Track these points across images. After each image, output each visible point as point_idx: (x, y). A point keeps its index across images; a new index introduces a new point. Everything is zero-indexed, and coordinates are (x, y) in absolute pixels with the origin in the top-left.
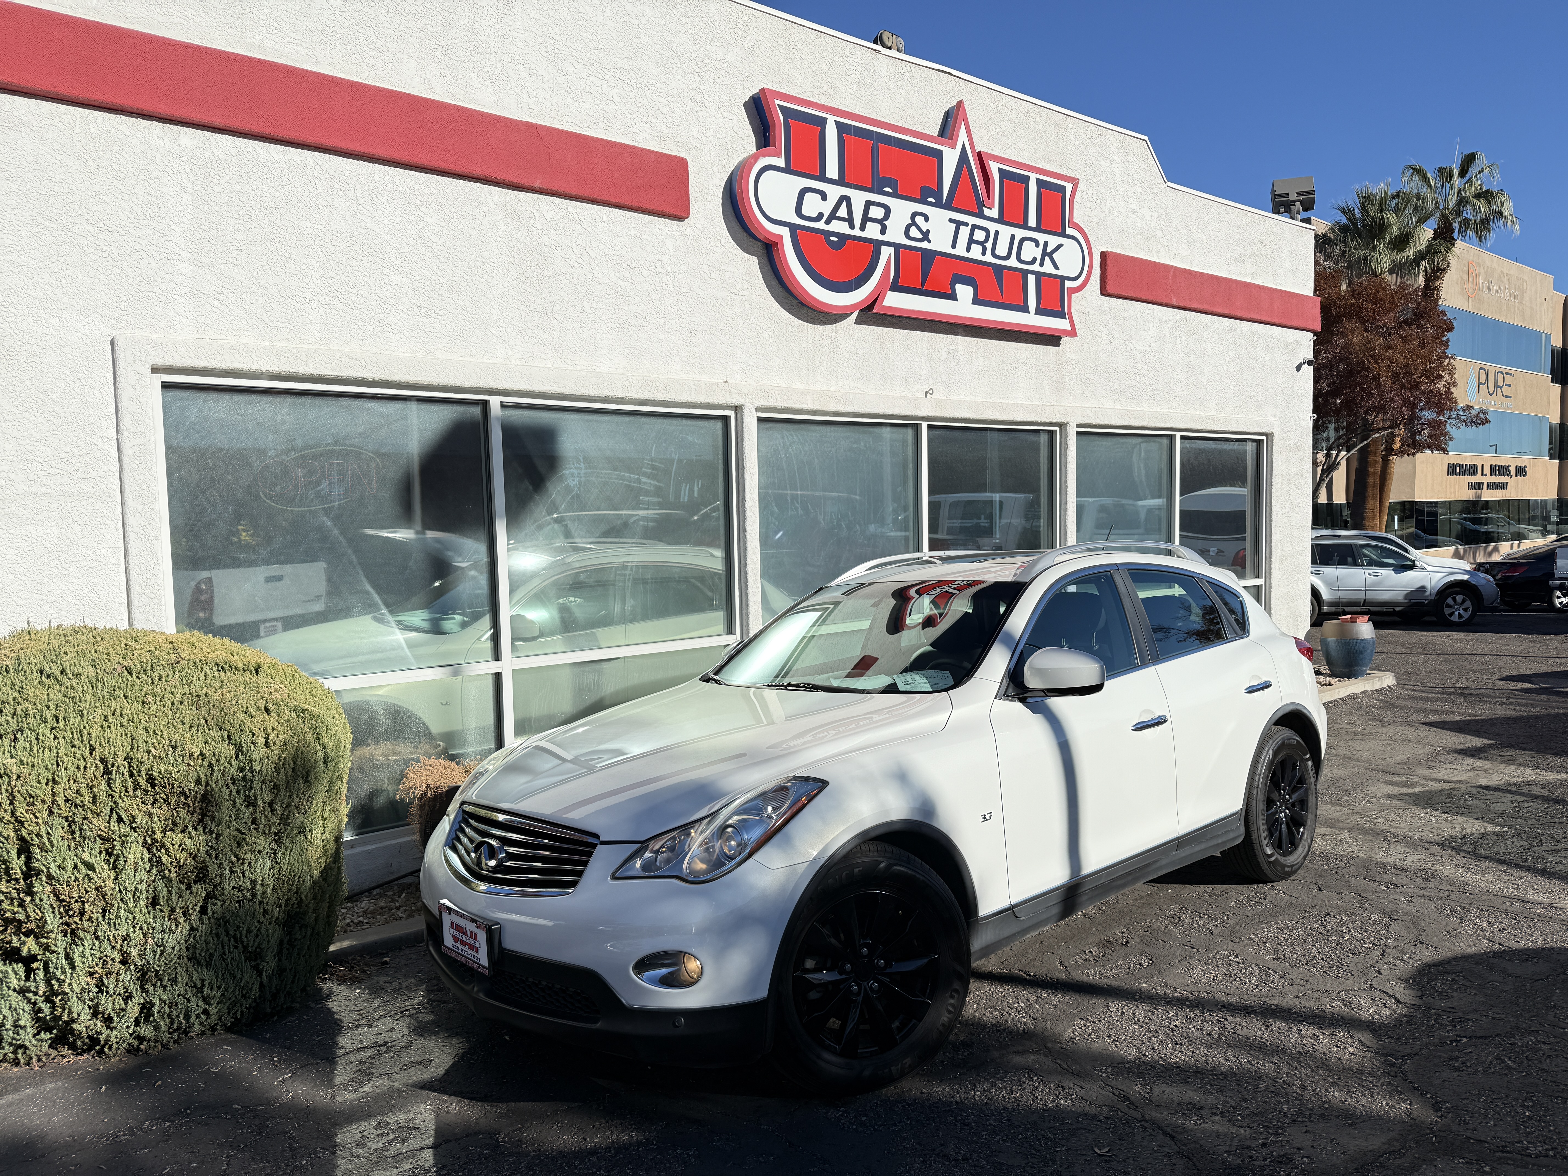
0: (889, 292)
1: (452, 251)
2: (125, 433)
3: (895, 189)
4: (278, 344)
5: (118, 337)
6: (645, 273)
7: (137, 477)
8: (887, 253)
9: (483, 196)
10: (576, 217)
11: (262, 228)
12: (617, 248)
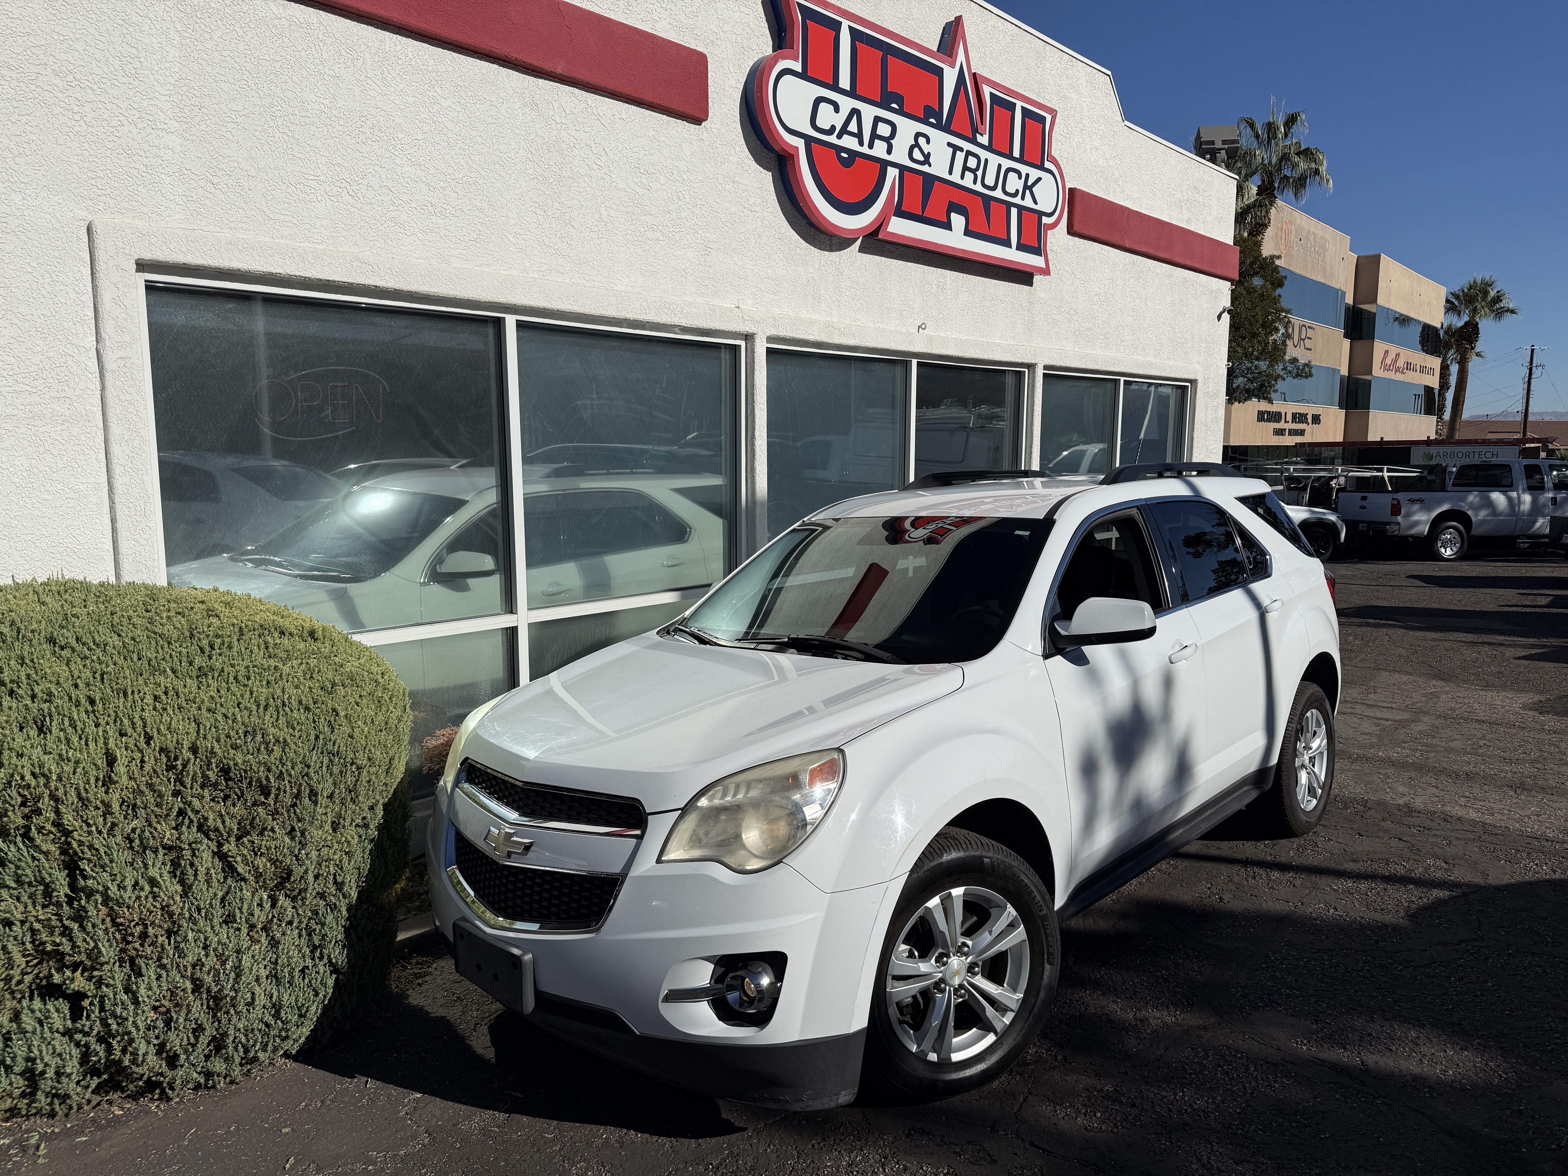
0: (893, 218)
1: (468, 141)
2: (107, 343)
3: (901, 105)
4: (281, 241)
5: (96, 222)
6: (662, 179)
7: (122, 398)
8: (892, 173)
9: (501, 79)
10: (595, 111)
11: (260, 98)
12: (635, 150)
